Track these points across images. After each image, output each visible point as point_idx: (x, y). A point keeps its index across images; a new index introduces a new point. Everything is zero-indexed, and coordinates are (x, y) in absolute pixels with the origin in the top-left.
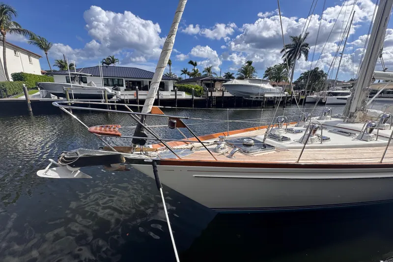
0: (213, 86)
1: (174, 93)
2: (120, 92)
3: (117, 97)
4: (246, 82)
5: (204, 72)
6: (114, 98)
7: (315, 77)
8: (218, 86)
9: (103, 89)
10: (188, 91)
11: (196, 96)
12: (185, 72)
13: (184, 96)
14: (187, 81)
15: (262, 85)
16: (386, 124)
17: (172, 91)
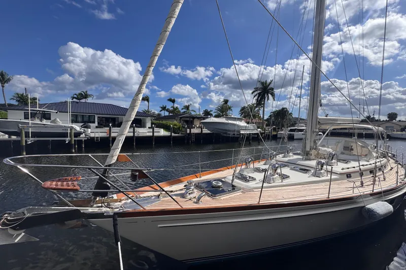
0: (192, 122)
1: (151, 130)
2: (89, 130)
3: (86, 135)
4: (222, 120)
5: (183, 109)
6: (83, 135)
7: (281, 115)
8: (197, 123)
9: (69, 127)
10: (166, 128)
11: (175, 133)
12: (164, 108)
13: (162, 132)
14: (166, 118)
15: (238, 123)
16: (333, 161)
17: (149, 128)
